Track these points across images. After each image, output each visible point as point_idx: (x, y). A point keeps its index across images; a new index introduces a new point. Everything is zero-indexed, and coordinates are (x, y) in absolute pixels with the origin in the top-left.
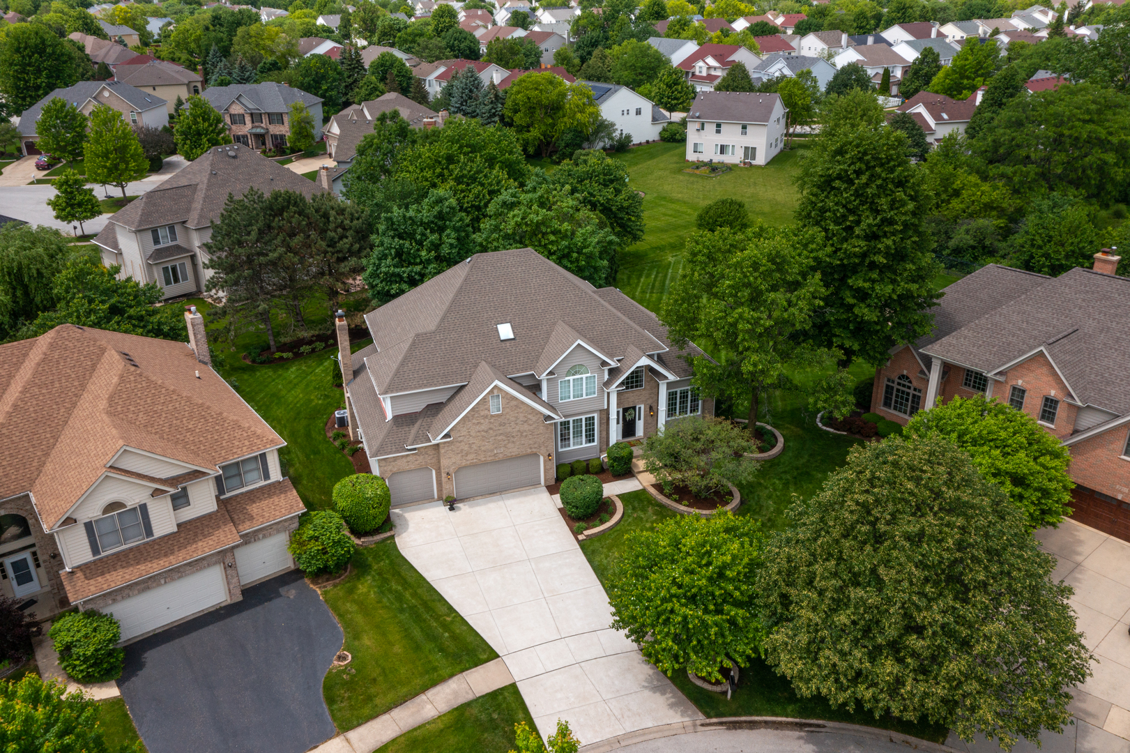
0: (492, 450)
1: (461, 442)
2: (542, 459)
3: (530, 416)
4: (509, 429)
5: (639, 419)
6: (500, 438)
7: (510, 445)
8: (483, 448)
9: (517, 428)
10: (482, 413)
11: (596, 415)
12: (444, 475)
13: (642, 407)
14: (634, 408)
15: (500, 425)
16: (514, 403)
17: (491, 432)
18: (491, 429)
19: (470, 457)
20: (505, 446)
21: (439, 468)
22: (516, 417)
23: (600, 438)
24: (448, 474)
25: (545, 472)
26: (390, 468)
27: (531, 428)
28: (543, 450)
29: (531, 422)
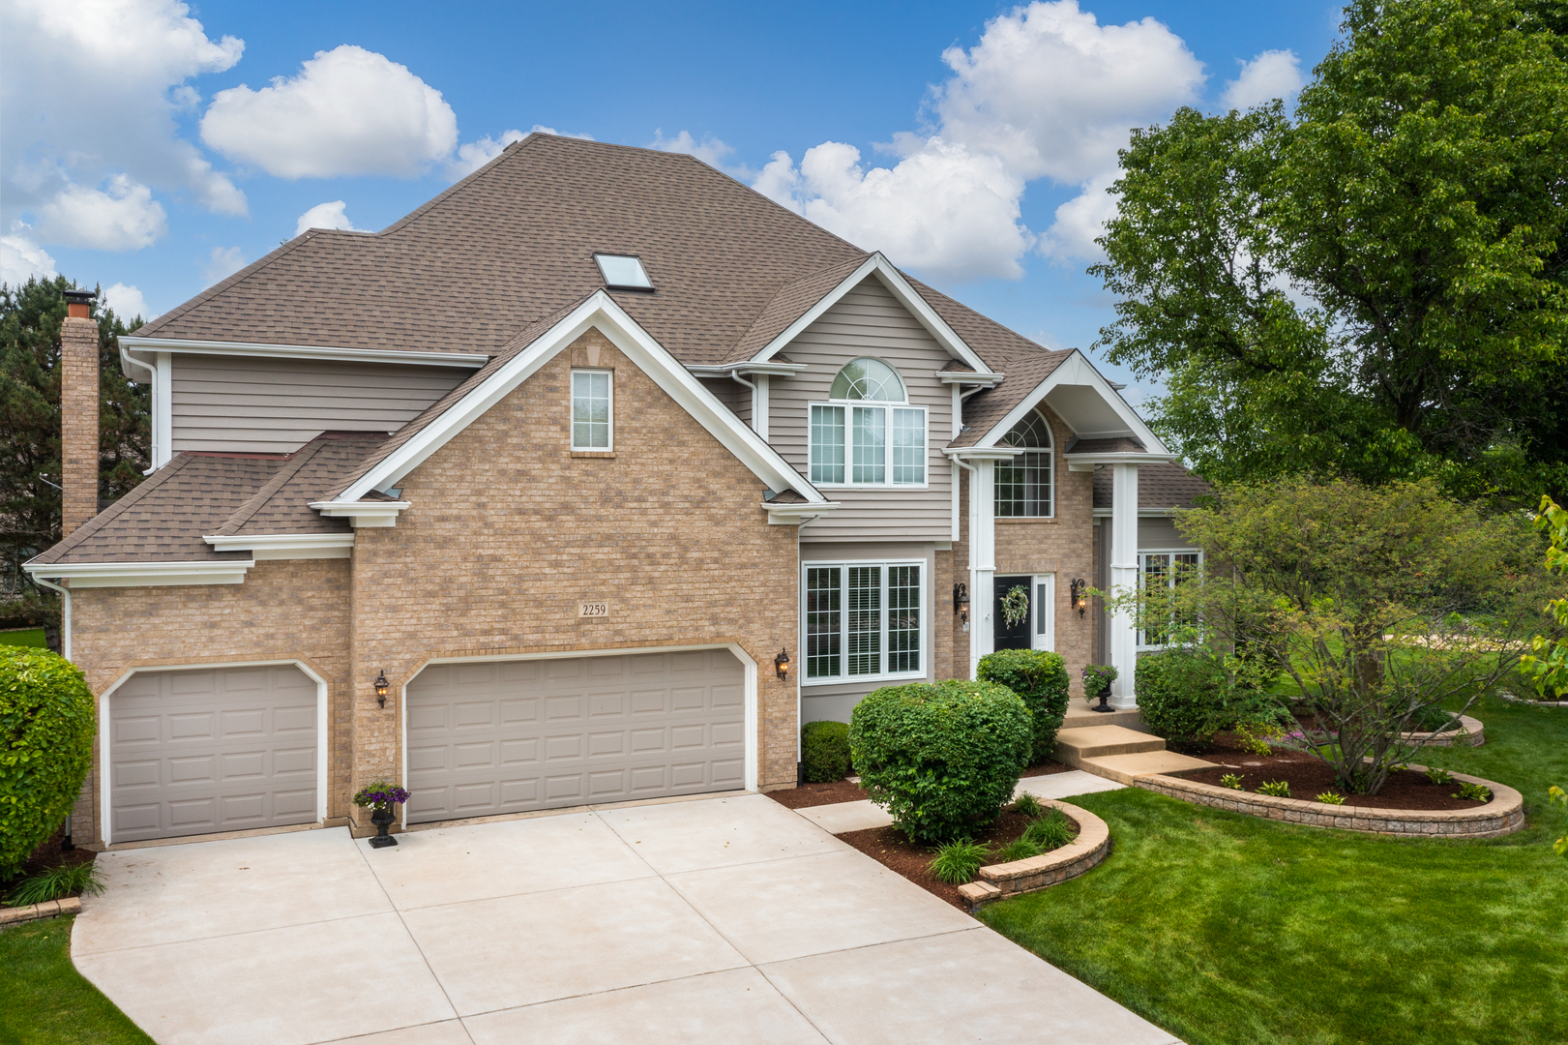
0: (569, 605)
1: (445, 543)
2: (752, 676)
3: (715, 485)
4: (638, 525)
5: (1041, 630)
6: (601, 554)
7: (637, 594)
8: (533, 589)
9: (668, 527)
10: (539, 435)
11: (924, 563)
12: (363, 687)
13: (1050, 584)
14: (1026, 582)
15: (605, 500)
16: (659, 417)
17: (569, 521)
18: (567, 508)
19: (479, 619)
20: (619, 594)
21: (347, 676)
22: (667, 478)
23: (938, 659)
24: (381, 682)
25: (763, 733)
26: (123, 641)
27: (719, 533)
28: (759, 635)
29: (718, 511)
